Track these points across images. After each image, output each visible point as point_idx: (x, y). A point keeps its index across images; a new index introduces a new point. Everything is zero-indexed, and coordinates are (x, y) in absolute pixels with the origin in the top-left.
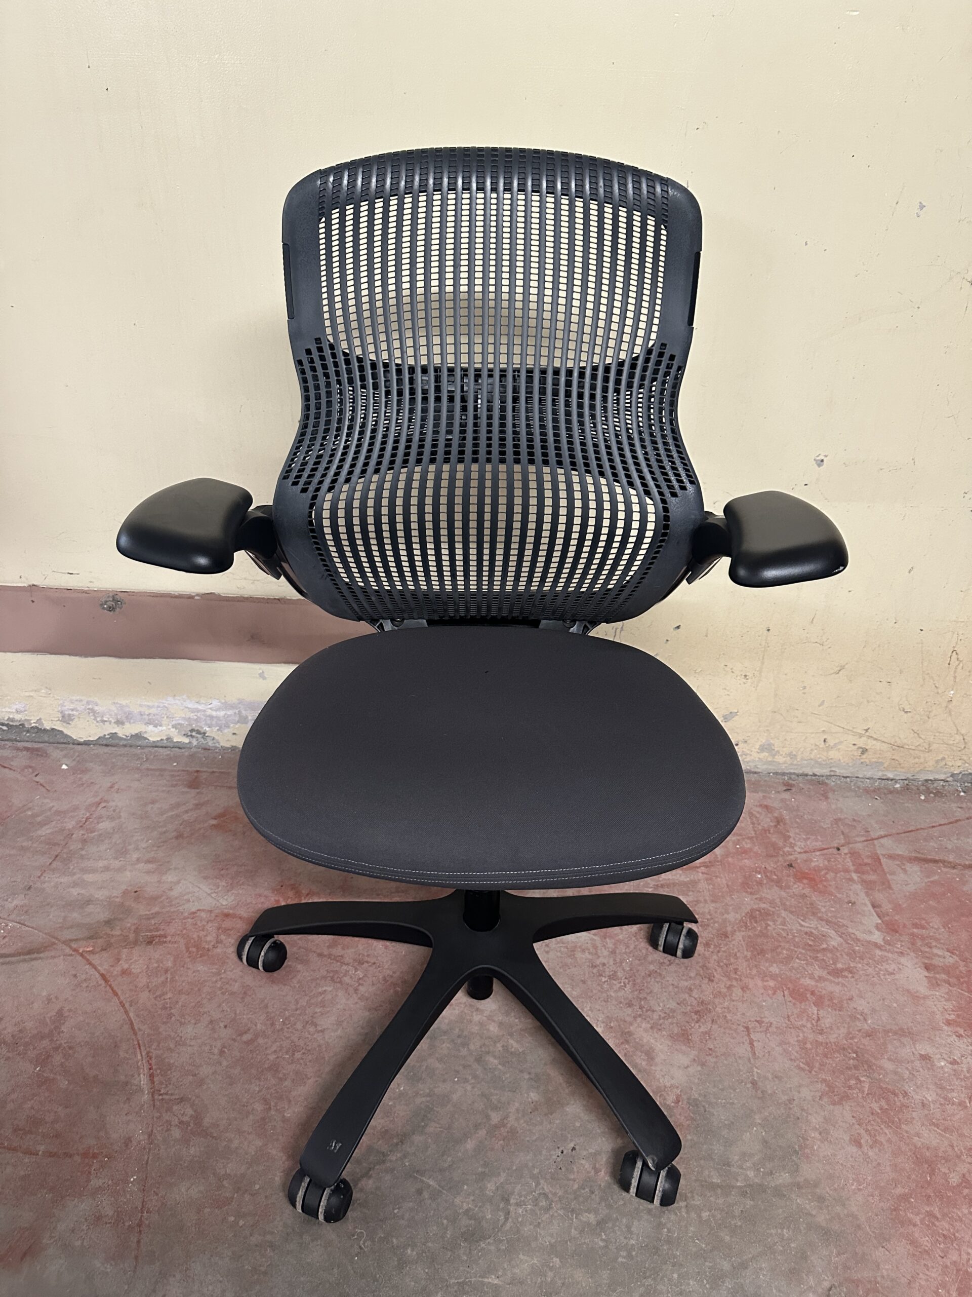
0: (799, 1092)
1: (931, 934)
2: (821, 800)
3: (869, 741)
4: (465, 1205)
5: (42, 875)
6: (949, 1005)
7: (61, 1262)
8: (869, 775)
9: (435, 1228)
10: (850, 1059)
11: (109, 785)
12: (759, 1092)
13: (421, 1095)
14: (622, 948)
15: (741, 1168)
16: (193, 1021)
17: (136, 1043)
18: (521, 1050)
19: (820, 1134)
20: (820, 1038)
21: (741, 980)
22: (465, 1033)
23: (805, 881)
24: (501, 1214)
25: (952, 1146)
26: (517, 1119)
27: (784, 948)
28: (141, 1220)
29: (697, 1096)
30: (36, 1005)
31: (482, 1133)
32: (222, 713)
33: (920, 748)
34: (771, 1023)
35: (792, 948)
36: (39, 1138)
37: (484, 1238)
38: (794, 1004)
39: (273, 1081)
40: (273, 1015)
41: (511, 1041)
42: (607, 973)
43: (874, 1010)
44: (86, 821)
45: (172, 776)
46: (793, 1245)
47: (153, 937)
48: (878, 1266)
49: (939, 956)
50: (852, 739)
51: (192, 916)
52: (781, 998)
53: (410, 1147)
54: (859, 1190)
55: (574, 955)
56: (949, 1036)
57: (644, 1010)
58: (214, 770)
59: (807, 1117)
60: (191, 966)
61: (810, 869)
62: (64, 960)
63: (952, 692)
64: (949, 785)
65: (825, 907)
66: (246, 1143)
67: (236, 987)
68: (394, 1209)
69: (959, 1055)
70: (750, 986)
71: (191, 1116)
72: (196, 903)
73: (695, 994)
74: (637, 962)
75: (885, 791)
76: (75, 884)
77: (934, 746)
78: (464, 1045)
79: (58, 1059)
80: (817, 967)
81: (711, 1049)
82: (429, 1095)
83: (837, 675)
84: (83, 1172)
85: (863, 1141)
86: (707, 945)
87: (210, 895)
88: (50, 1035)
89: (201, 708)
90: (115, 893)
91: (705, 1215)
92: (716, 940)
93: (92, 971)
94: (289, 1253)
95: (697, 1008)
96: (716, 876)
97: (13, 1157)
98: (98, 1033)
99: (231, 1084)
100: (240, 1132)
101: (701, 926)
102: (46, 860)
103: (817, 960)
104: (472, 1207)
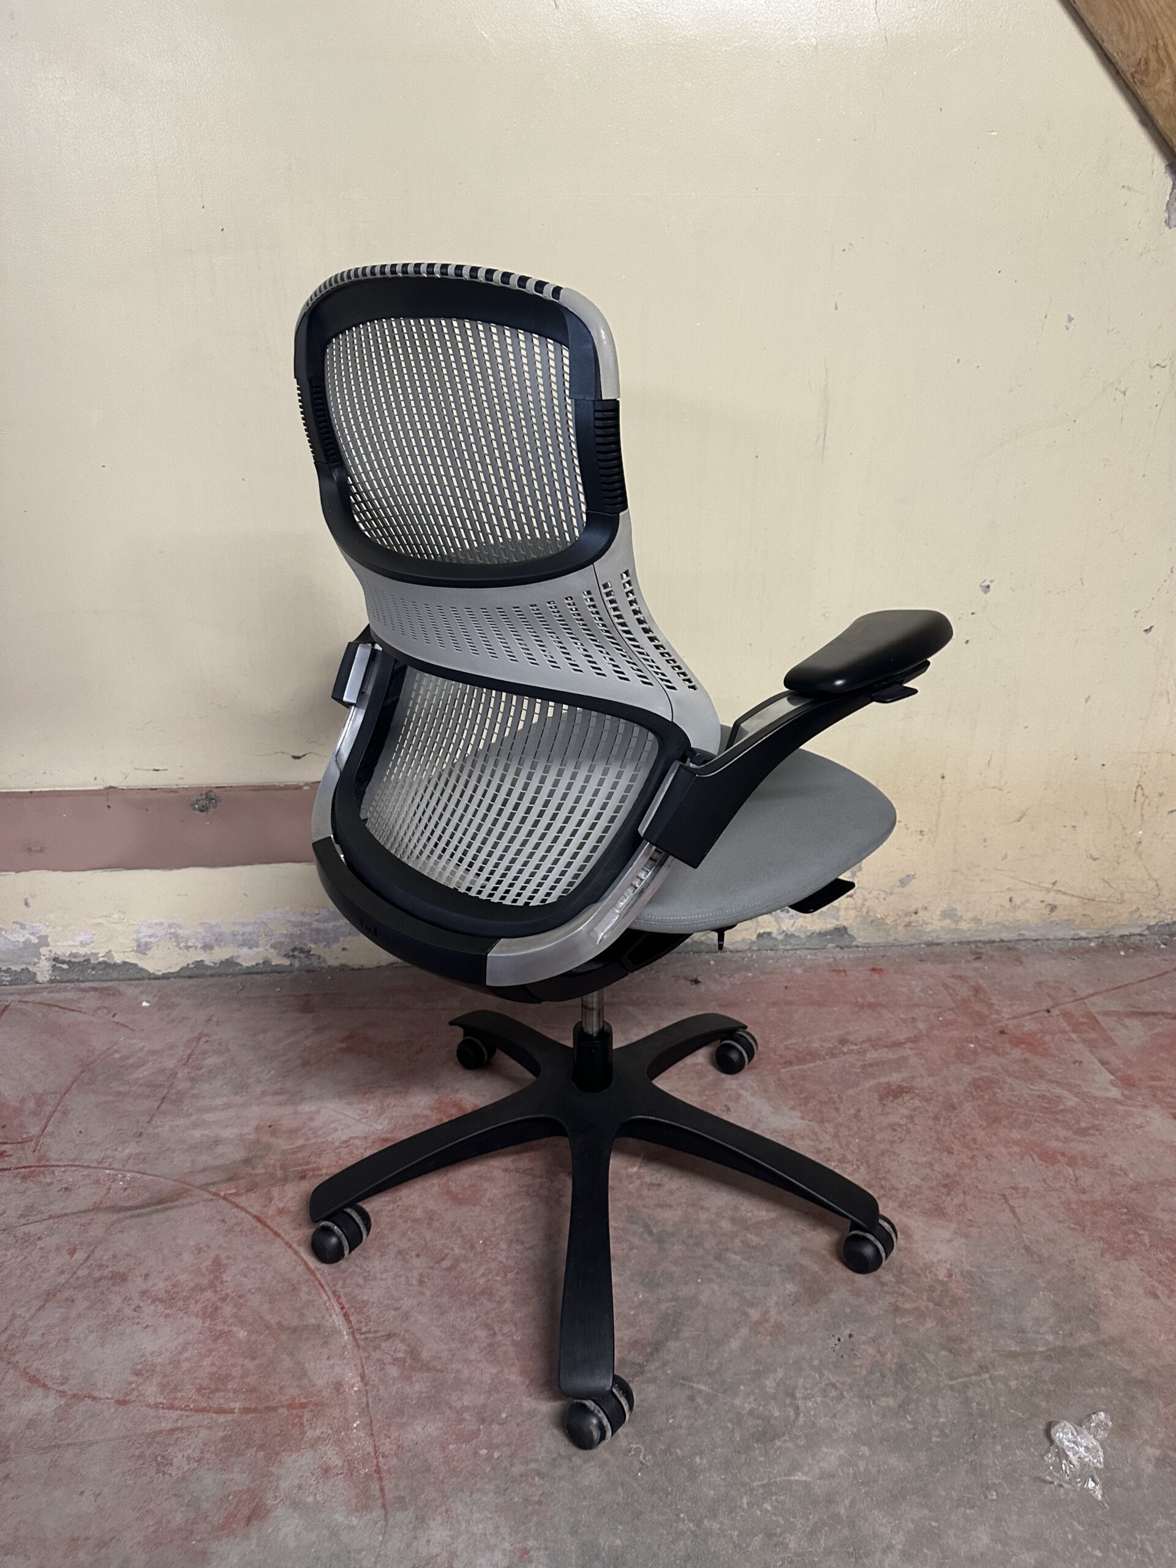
0: (1077, 1252)
1: (1171, 1084)
2: (1015, 965)
3: (1058, 895)
4: (746, 1405)
5: (151, 1119)
7: (297, 1521)
8: (1060, 935)
10: (1122, 1214)
11: (205, 1018)
12: (1035, 1256)
13: (664, 1300)
14: (844, 1131)
15: (1039, 1333)
16: (378, 1254)
17: (317, 1283)
18: (763, 1244)
19: (1112, 1290)
20: (1084, 1197)
21: (982, 1149)
22: (695, 1233)
23: (1022, 1046)
24: (789, 1409)
26: (779, 1313)
27: (1020, 1114)
28: (377, 1466)
29: (969, 1268)
30: (186, 1256)
31: (744, 1331)
33: (1113, 899)
34: (1028, 1188)
35: (1028, 1112)
36: (231, 1395)
37: (776, 1436)
38: (1046, 1167)
39: (490, 1305)
40: (469, 1238)
41: (749, 1236)
42: (836, 1158)
43: (1132, 1164)
44: (189, 1058)
45: (279, 1002)
47: (305, 1171)
50: (1040, 896)
51: (345, 1145)
52: (1031, 1162)
53: (668, 1354)
58: (327, 992)
59: (1093, 1275)
61: (1024, 1034)
62: (205, 1205)
63: (1141, 832)
64: (1147, 939)
65: (1051, 1069)
66: (478, 1373)
67: (419, 1213)
68: (668, 1419)
70: (995, 1154)
71: (405, 1352)
72: (346, 1131)
73: (937, 1167)
74: (865, 1143)
75: (1082, 951)
76: (195, 1126)
77: (1127, 896)
78: (698, 1245)
79: (228, 1310)
80: (1059, 1129)
81: (970, 1221)
82: (672, 1300)
83: (1019, 824)
84: (294, 1425)
85: (1159, 1292)
86: (936, 1118)
87: (359, 1120)
88: (212, 1286)
89: (306, 920)
90: (246, 1130)
91: (1013, 1384)
92: (944, 1113)
93: (243, 1214)
94: (561, 1478)
95: (943, 1182)
96: (926, 1051)
97: (205, 1419)
98: (269, 1278)
99: (442, 1314)
100: (467, 1361)
101: (924, 1100)
102: (152, 1103)
103: (1058, 1122)
104: (755, 1407)
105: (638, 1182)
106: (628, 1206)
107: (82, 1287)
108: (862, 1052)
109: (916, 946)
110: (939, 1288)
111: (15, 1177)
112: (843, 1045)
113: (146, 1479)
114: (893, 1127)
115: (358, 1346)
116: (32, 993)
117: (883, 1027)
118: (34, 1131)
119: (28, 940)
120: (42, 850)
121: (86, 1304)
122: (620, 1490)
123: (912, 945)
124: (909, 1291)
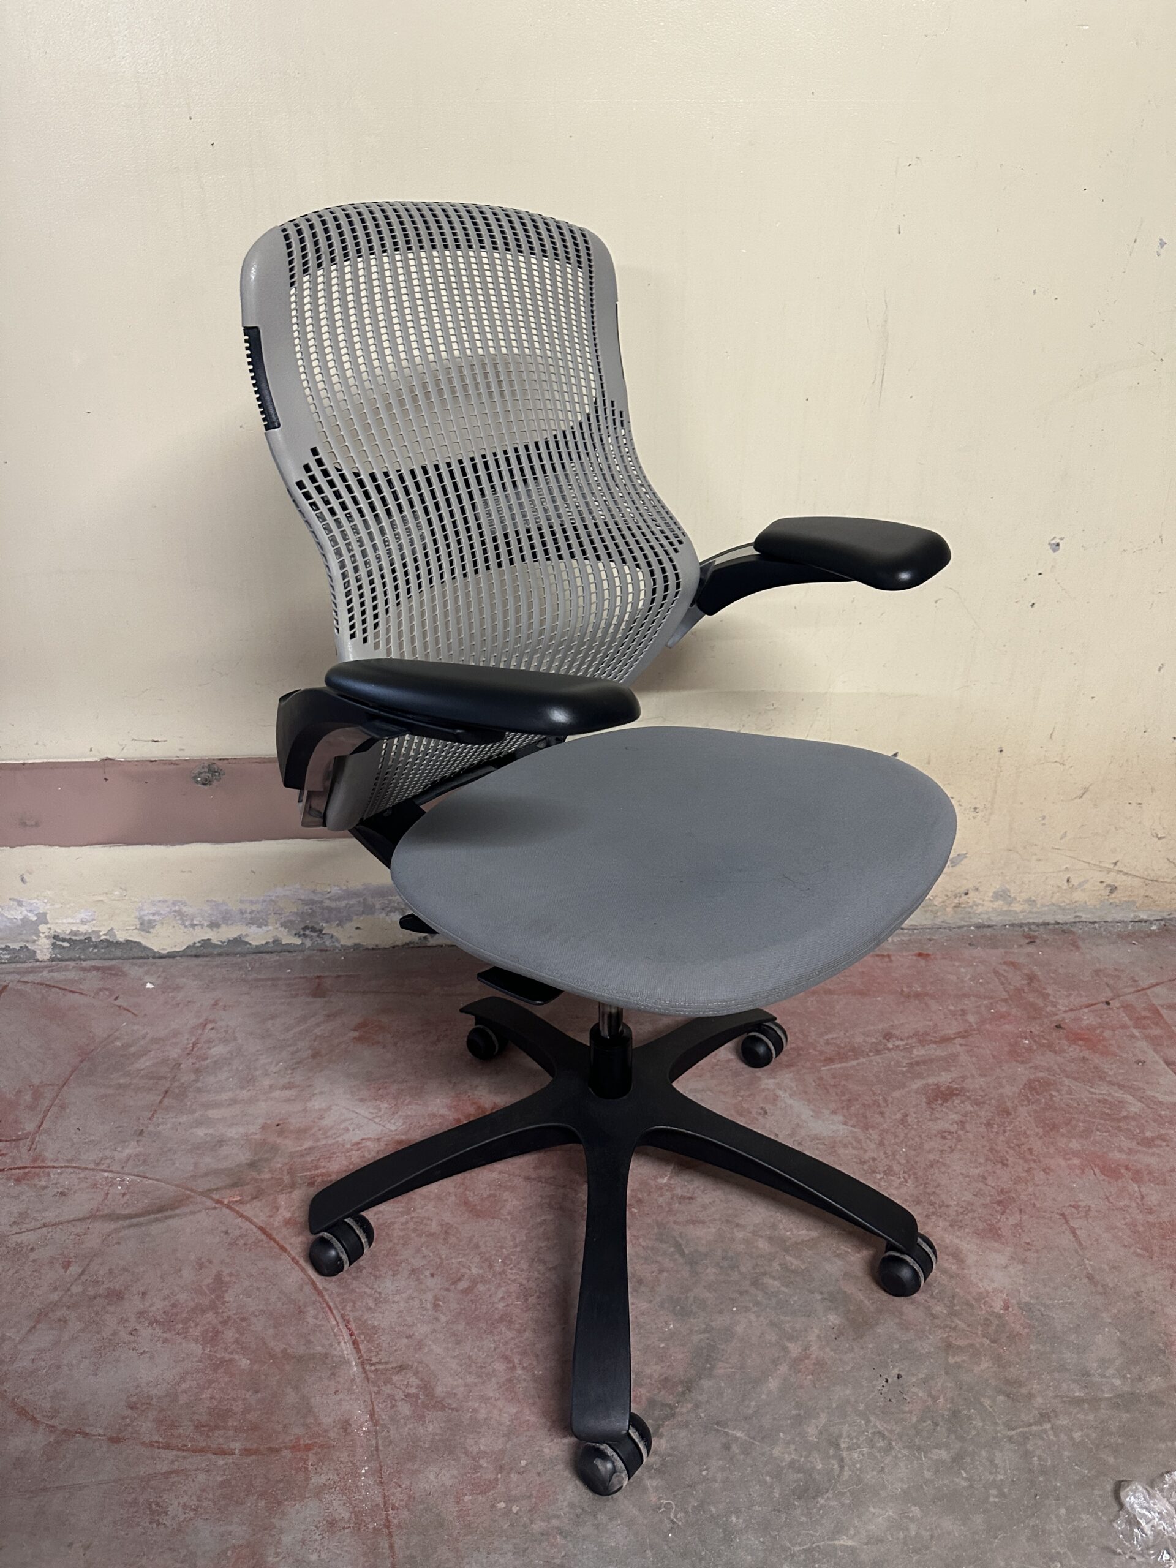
0: (1145, 1282)
2: (1071, 950)
3: (1119, 876)
4: (786, 1456)
5: (153, 1115)
8: (1119, 917)
11: (213, 1002)
12: (1099, 1287)
13: (696, 1331)
14: (890, 1139)
15: (1104, 1376)
16: (390, 1273)
17: (325, 1305)
18: (803, 1267)
20: (1151, 1218)
21: (1039, 1161)
22: (731, 1254)
23: (1081, 1043)
24: (833, 1462)
26: (821, 1348)
27: (1079, 1120)
28: (387, 1519)
29: (1027, 1299)
30: (186, 1272)
31: (784, 1368)
32: (343, 903)
34: (1089, 1207)
35: (1088, 1119)
36: (231, 1433)
37: (819, 1493)
38: (1109, 1183)
39: (509, 1334)
40: (487, 1255)
41: (788, 1258)
42: (881, 1169)
44: (193, 1047)
45: (289, 985)
47: (313, 1177)
50: (1099, 876)
51: (356, 1147)
52: (1092, 1177)
53: (701, 1395)
55: (835, 1151)
57: (937, 1206)
58: (340, 974)
59: (1163, 1309)
61: (1082, 1029)
62: (207, 1214)
65: (1111, 1069)
66: (495, 1412)
67: (434, 1227)
68: (701, 1471)
70: (1053, 1167)
71: (418, 1387)
72: (358, 1132)
73: (990, 1181)
74: (913, 1153)
75: (1142, 935)
76: (199, 1123)
78: (733, 1268)
79: (230, 1335)
80: (1123, 1138)
81: (1028, 1244)
82: (705, 1331)
83: (1080, 800)
84: (298, 1470)
86: (989, 1125)
87: (371, 1120)
88: (213, 1307)
89: (316, 899)
90: (252, 1129)
91: (1077, 1435)
92: (997, 1119)
93: (247, 1225)
94: (585, 1538)
95: (998, 1198)
96: (978, 1047)
97: (202, 1461)
98: (273, 1299)
99: (458, 1343)
100: (484, 1399)
101: (976, 1104)
102: (154, 1098)
103: (1120, 1131)
104: (796, 1458)
105: (668, 1194)
106: (657, 1222)
107: (76, 1306)
108: (909, 1049)
109: (965, 928)
110: (995, 1322)
111: (8, 1179)
112: (888, 1041)
113: (140, 1530)
114: (943, 1135)
115: (368, 1379)
116: (31, 972)
117: (931, 1020)
118: (30, 1127)
119: (26, 917)
120: (37, 825)
121: (79, 1325)
122: (649, 1553)
123: (960, 927)
124: (962, 1325)
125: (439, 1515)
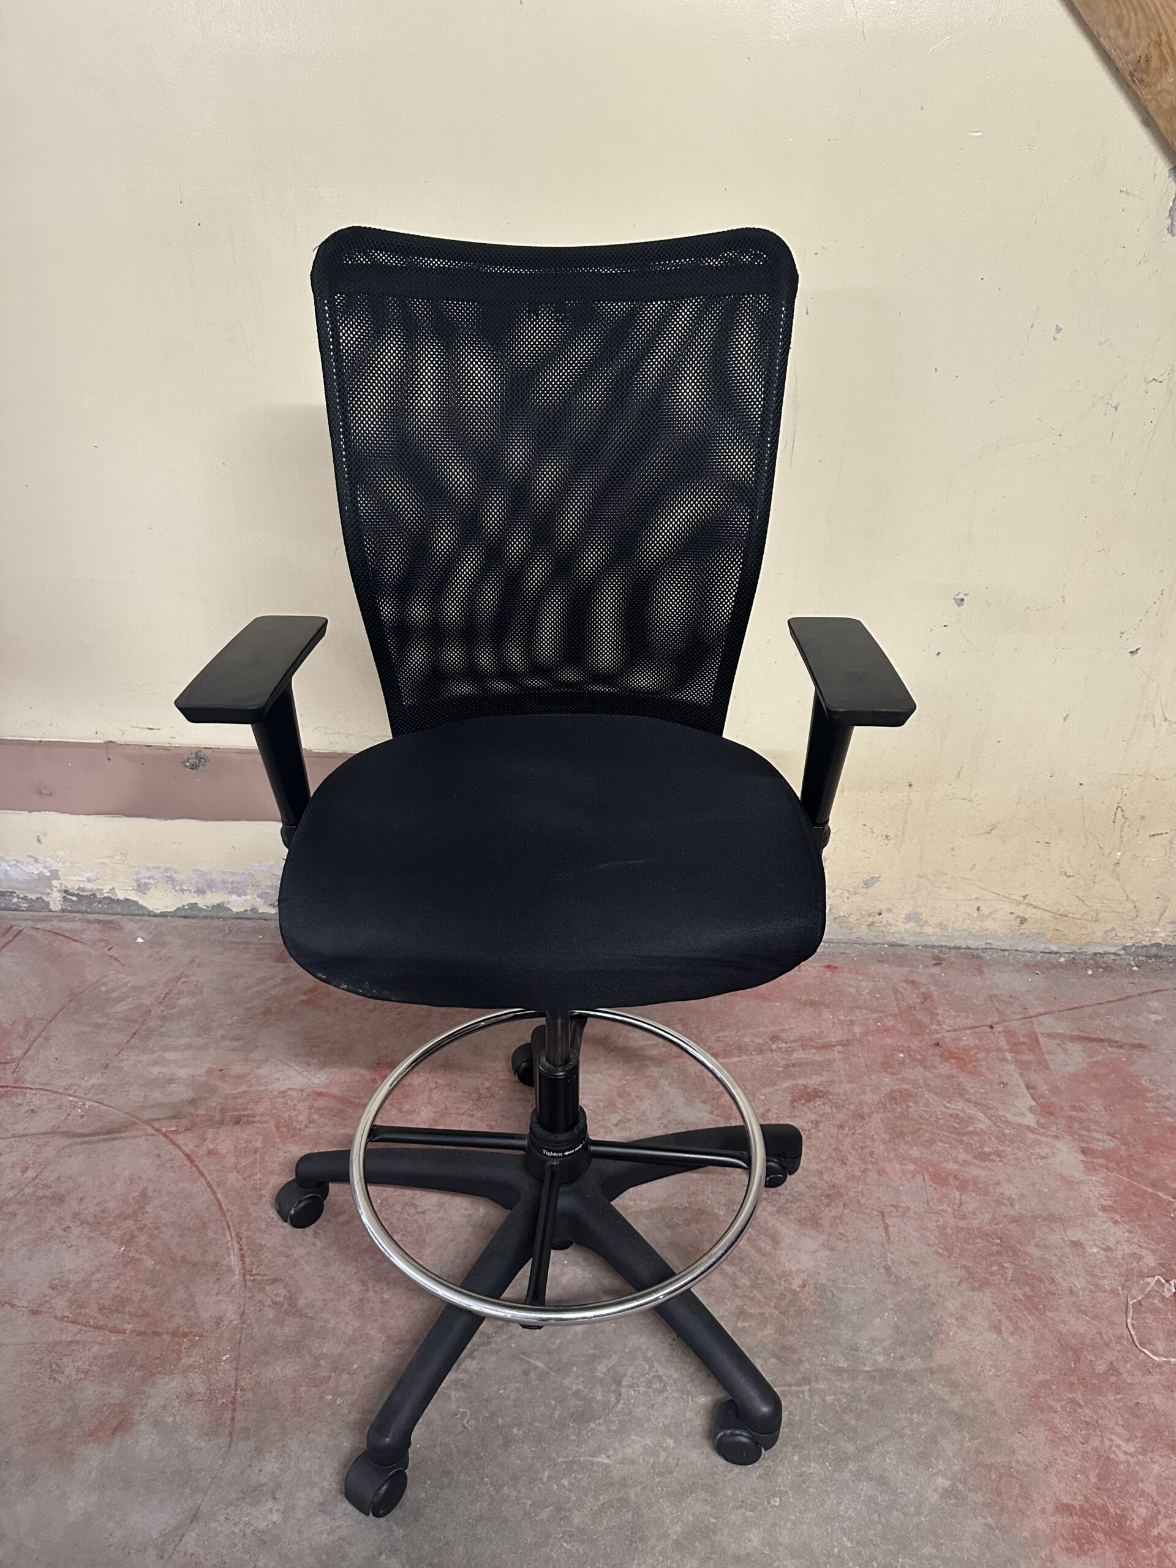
0: (936, 1278)
1: (1091, 1117)
2: (974, 975)
3: (1028, 909)
4: (574, 1386)
5: (119, 1052)
6: (1106, 1191)
7: (153, 1437)
8: (1030, 949)
9: (542, 1408)
10: (993, 1244)
11: (189, 959)
12: (893, 1277)
15: (868, 1352)
17: (225, 1223)
19: (957, 1319)
20: (962, 1224)
21: (877, 1164)
23: (953, 1061)
24: (612, 1395)
25: (1100, 1333)
27: (926, 1131)
28: (234, 1398)
29: (824, 1281)
30: (118, 1185)
33: (1086, 917)
34: (909, 1208)
35: (935, 1130)
36: (127, 1317)
37: (592, 1419)
38: (935, 1189)
43: (1023, 1195)
44: (165, 997)
45: (257, 949)
46: (922, 1430)
47: (240, 1117)
48: (1013, 1452)
49: (1099, 1140)
50: (1009, 907)
51: (281, 1095)
52: (921, 1182)
54: (997, 1376)
56: (1105, 1222)
59: (944, 1302)
60: (282, 1147)
61: (958, 1048)
62: (146, 1139)
63: (1119, 854)
64: (1121, 959)
65: (973, 1088)
66: (343, 1324)
68: (499, 1390)
69: (1114, 1242)
70: (887, 1170)
71: (285, 1296)
72: (286, 1082)
73: (826, 1177)
75: (1048, 965)
76: (155, 1063)
77: (1102, 915)
79: (143, 1239)
80: (962, 1151)
81: (842, 1234)
83: (988, 836)
84: (173, 1351)
85: (1002, 1328)
86: (841, 1126)
87: (300, 1073)
88: (134, 1216)
90: (199, 1071)
91: (829, 1399)
92: (850, 1122)
93: (176, 1152)
95: (828, 1192)
96: (854, 1056)
97: (99, 1336)
98: (185, 1213)
99: (326, 1265)
100: (337, 1313)
101: (835, 1107)
102: (123, 1038)
103: (962, 1144)
104: (582, 1388)
107: (26, 1203)
108: (790, 1051)
109: (878, 945)
110: (789, 1296)
112: (774, 1043)
113: (39, 1383)
115: (246, 1286)
116: (44, 920)
117: (819, 1027)
118: (18, 1053)
119: (41, 873)
120: (51, 794)
121: (26, 1219)
123: (874, 944)
124: (759, 1296)
125: (277, 1399)
